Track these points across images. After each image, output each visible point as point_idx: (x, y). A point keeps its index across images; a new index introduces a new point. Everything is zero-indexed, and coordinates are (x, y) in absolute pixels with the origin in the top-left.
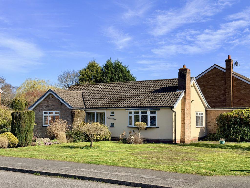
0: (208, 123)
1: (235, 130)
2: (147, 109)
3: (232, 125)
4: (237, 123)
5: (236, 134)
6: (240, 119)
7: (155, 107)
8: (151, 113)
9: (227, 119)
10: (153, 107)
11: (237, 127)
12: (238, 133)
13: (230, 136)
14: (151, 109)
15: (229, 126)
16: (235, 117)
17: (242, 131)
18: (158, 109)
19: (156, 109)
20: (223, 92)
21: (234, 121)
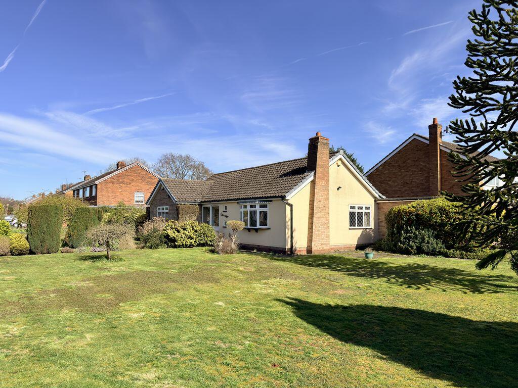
0: (381, 222)
1: (409, 235)
2: (255, 202)
3: (404, 226)
4: (412, 222)
5: (409, 241)
6: (417, 215)
7: (265, 198)
8: (261, 206)
9: (398, 215)
10: (262, 198)
11: (411, 230)
12: (413, 239)
13: (399, 244)
14: (261, 201)
15: (400, 228)
16: (410, 213)
17: (419, 236)
18: (269, 201)
19: (267, 201)
20: (426, 175)
21: (408, 219)
